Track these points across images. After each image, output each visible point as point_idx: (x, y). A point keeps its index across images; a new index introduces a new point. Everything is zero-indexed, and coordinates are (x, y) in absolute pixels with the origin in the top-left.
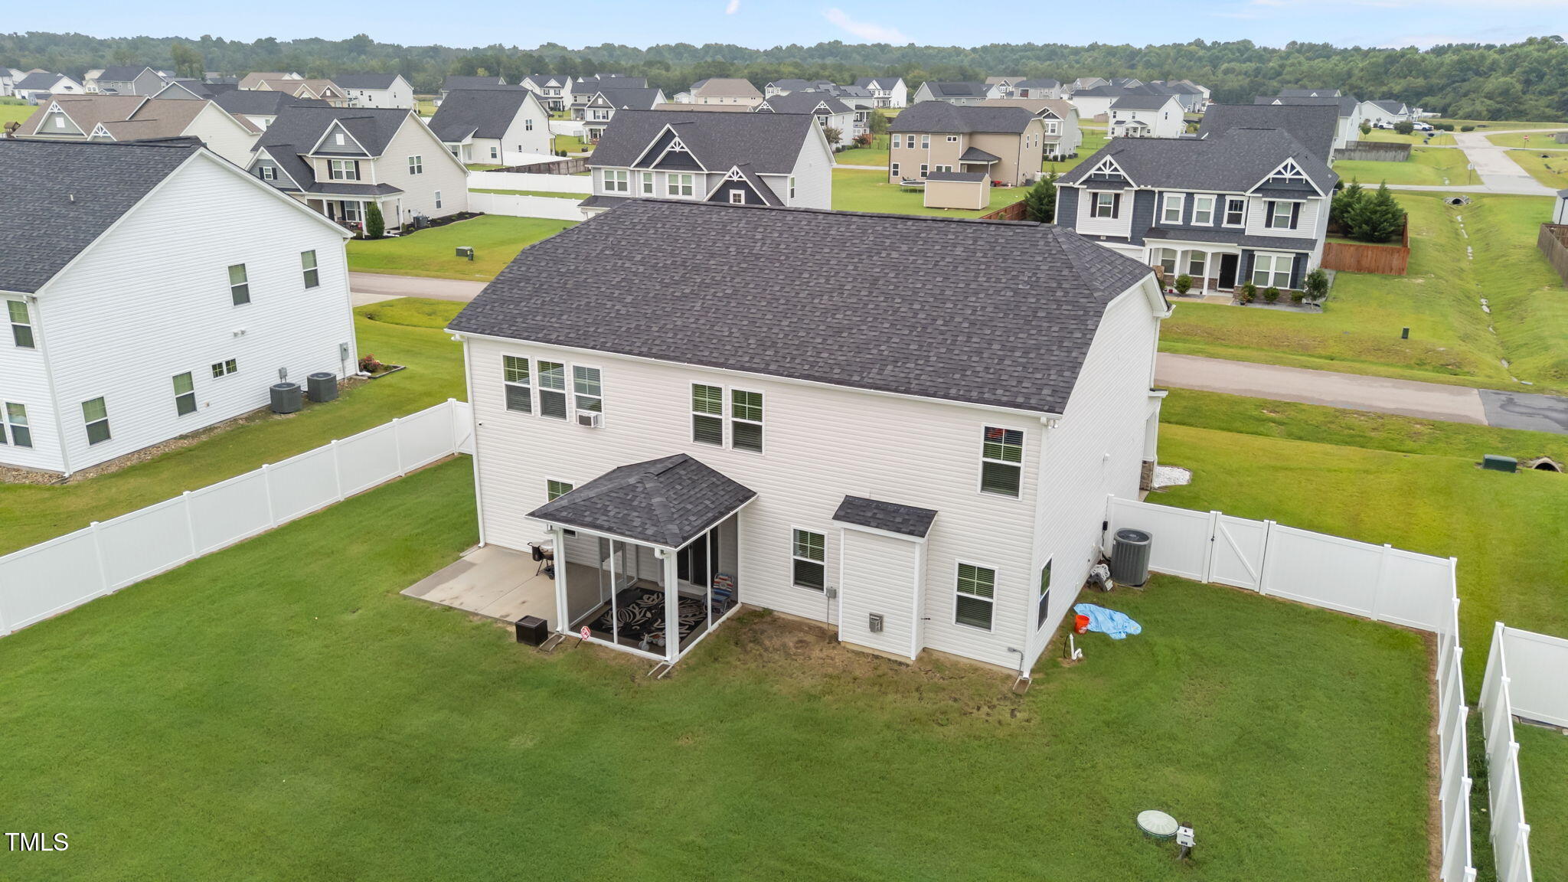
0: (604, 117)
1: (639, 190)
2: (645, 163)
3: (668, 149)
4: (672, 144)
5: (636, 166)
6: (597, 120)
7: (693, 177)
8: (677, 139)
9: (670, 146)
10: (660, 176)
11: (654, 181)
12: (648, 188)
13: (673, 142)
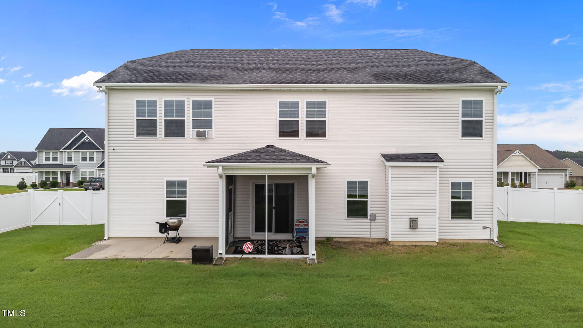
0: (10, 164)
1: (65, 160)
2: (69, 147)
3: (82, 141)
4: (84, 138)
5: (64, 149)
6: (6, 165)
7: (95, 153)
8: (87, 136)
9: (83, 139)
10: (77, 153)
11: (73, 155)
12: (70, 159)
13: (85, 137)
